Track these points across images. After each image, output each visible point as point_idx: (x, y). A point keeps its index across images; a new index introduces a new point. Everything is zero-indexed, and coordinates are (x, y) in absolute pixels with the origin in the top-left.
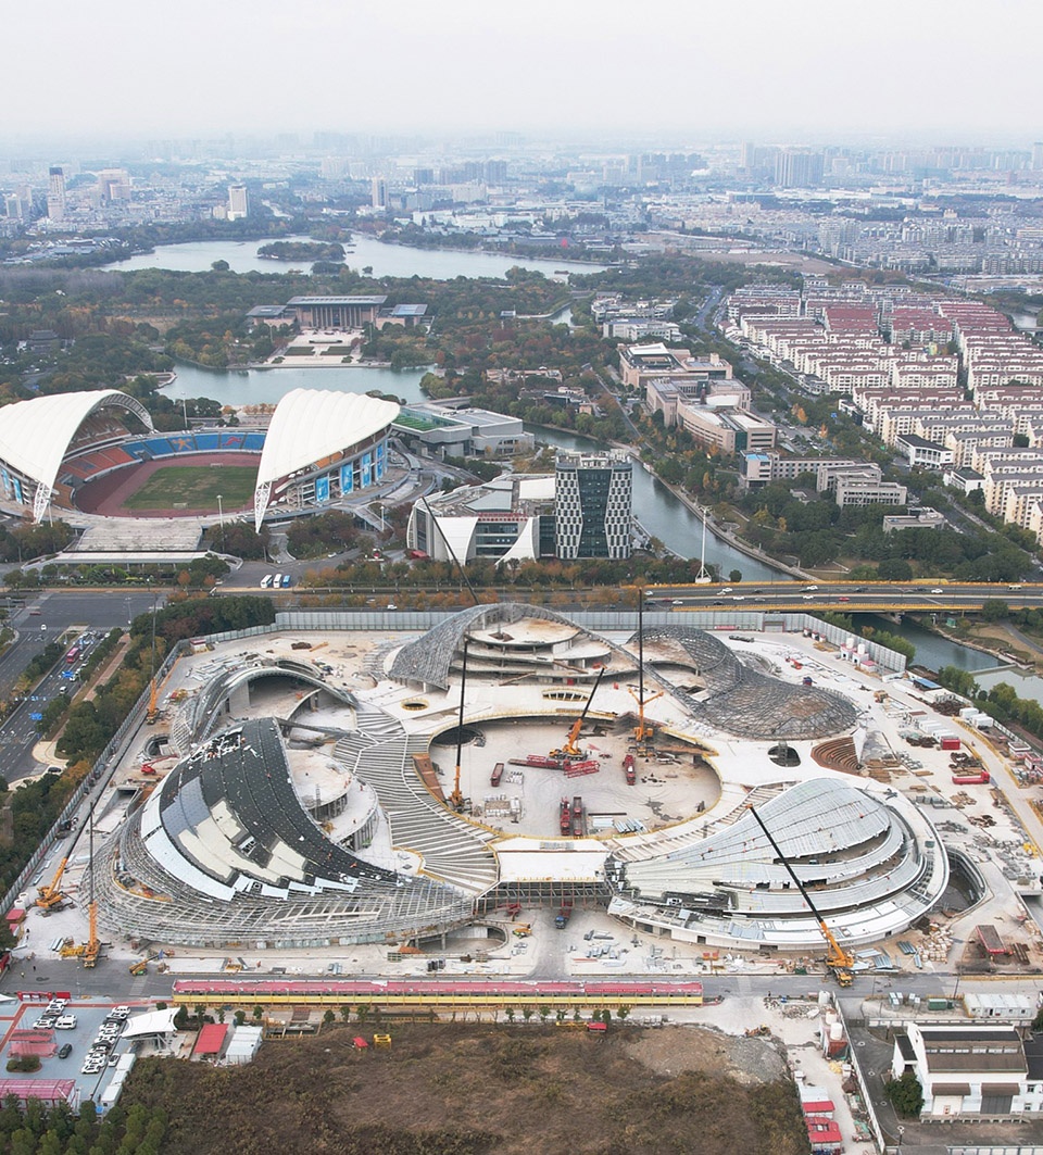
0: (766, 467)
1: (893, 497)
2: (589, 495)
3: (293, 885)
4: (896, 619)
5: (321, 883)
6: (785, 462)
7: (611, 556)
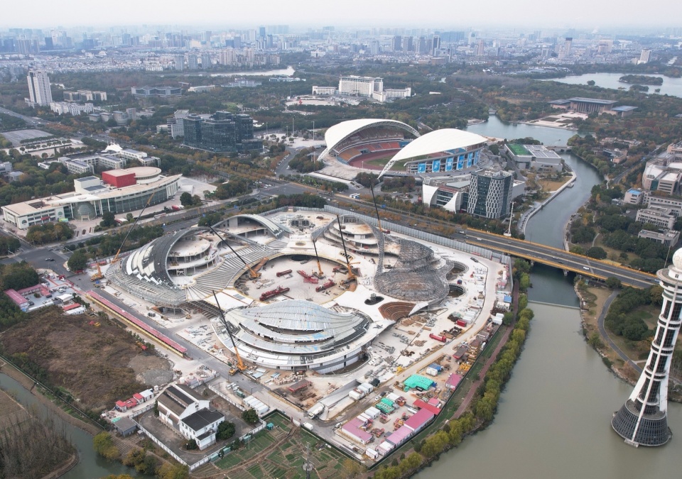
0: (635, 198)
1: (665, 223)
2: (481, 187)
3: (145, 277)
4: (566, 273)
5: (153, 279)
6: (650, 198)
7: (487, 216)
